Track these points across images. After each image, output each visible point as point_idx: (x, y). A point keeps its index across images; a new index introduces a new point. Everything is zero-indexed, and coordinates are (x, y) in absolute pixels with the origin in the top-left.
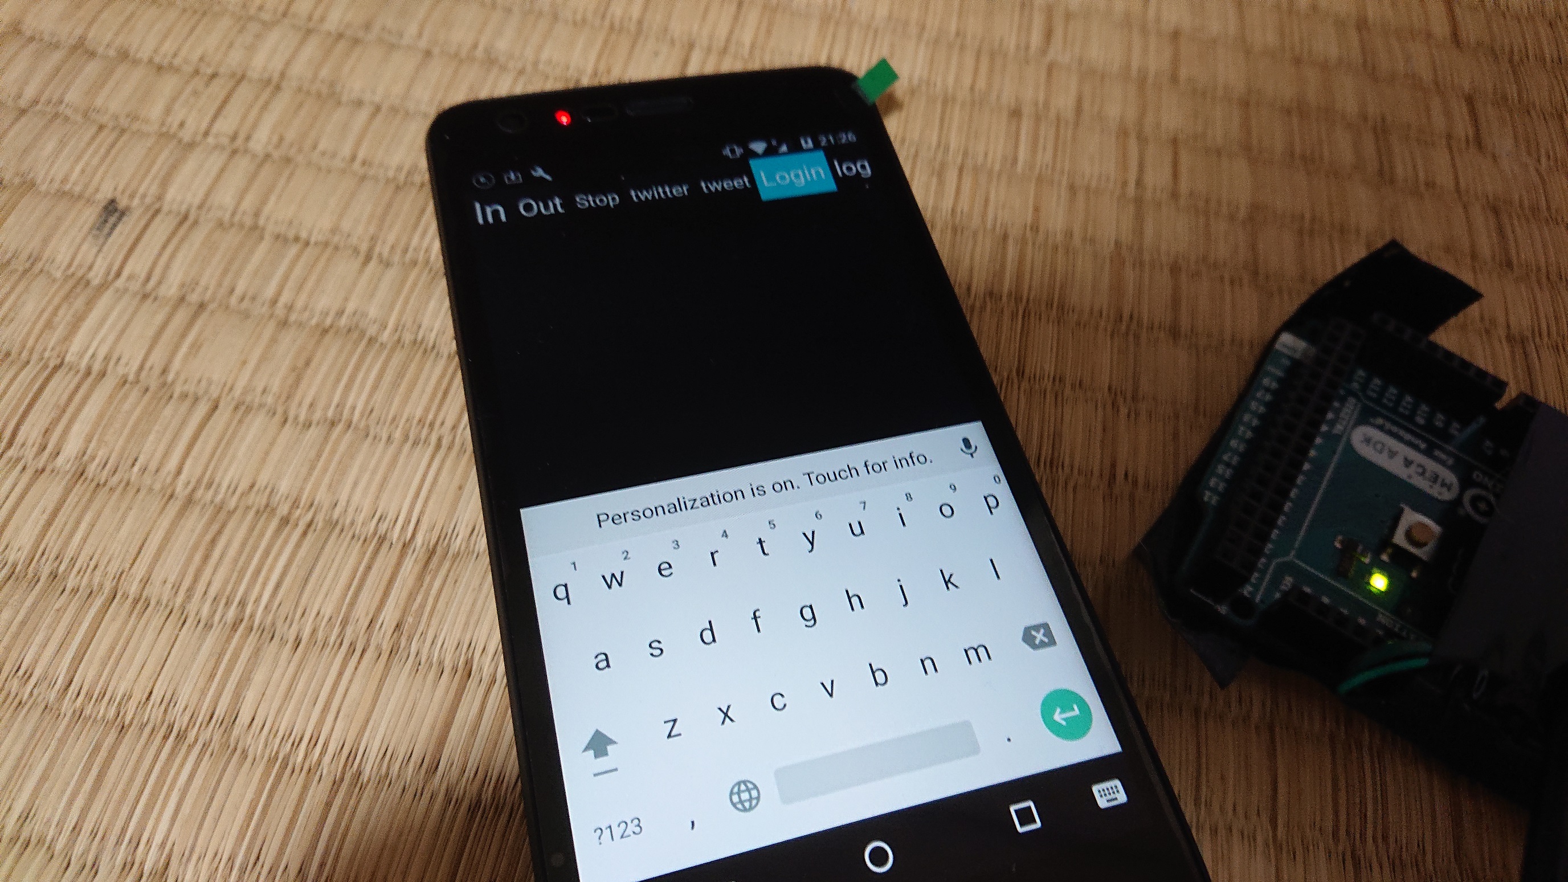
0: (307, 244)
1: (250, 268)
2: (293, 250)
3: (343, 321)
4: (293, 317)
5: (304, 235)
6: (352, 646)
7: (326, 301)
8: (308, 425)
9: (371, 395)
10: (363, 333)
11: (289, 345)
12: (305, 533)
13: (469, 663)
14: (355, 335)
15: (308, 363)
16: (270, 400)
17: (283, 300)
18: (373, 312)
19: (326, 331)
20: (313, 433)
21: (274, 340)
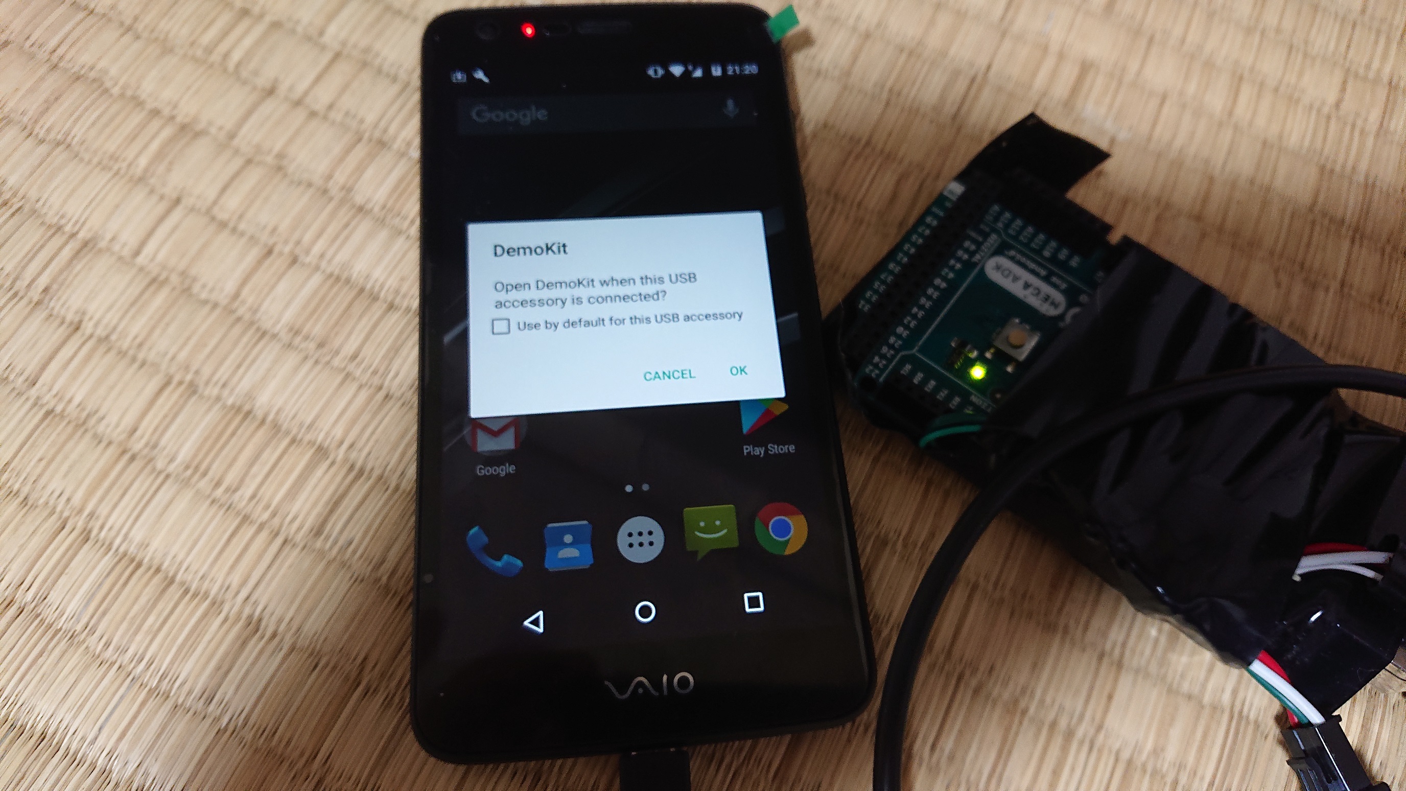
0: (92, 12)
1: (47, 23)
2: (81, 15)
3: (92, 75)
4: (61, 65)
5: (92, 6)
6: (16, 294)
7: (86, 58)
8: (42, 141)
9: (89, 128)
10: (102, 84)
11: (52, 83)
12: (13, 215)
13: (80, 322)
14: (95, 85)
15: (57, 99)
16: (25, 119)
17: (60, 52)
18: (114, 71)
19: (78, 78)
20: (43, 149)
21: (42, 79)
